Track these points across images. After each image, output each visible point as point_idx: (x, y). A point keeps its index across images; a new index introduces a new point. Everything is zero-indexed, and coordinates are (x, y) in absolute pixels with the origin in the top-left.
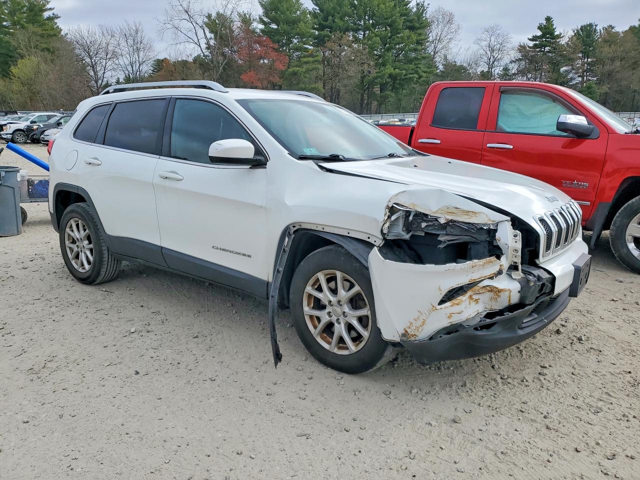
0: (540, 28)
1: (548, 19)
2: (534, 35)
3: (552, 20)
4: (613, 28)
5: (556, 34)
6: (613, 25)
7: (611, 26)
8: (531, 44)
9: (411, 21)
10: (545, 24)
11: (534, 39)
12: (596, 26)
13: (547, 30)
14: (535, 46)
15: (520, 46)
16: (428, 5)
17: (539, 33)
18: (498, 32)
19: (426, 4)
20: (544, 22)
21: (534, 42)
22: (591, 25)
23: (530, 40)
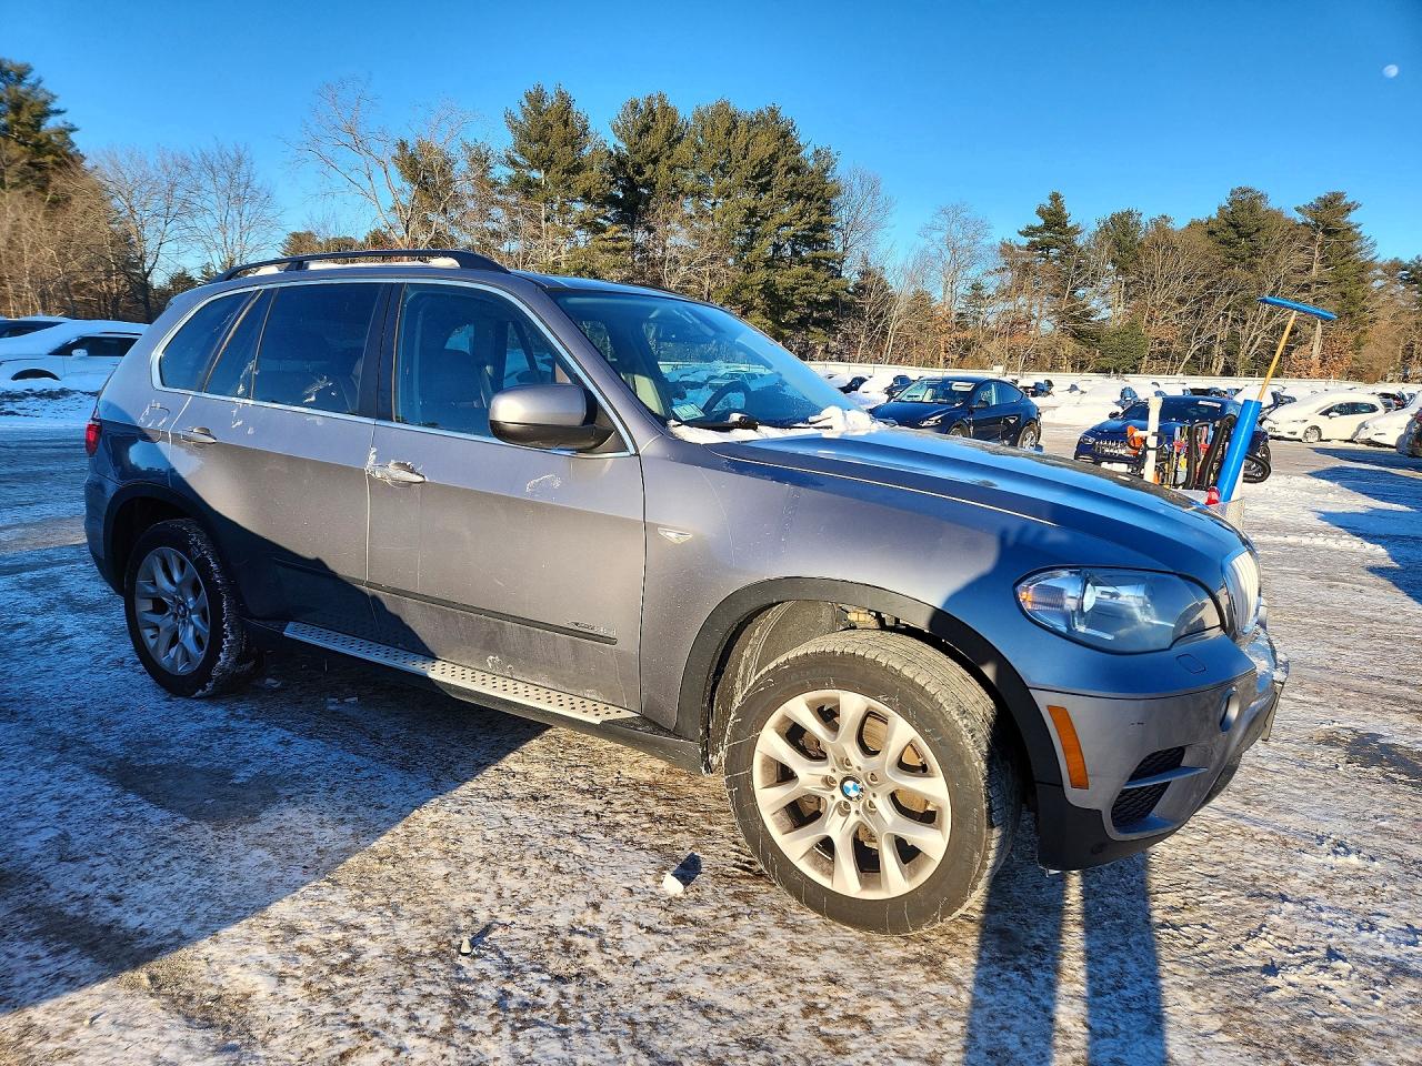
0: (1040, 212)
1: (1055, 197)
2: (1030, 225)
3: (1062, 198)
4: (1168, 221)
5: (1069, 225)
6: (1168, 216)
7: (1165, 217)
8: (1025, 241)
10: (1049, 206)
11: (1030, 232)
12: (1139, 215)
13: (1054, 219)
14: (1032, 246)
15: (1004, 244)
17: (1039, 222)
18: (966, 214)
20: (1048, 203)
21: (1030, 239)
22: (1130, 214)
23: (1020, 233)
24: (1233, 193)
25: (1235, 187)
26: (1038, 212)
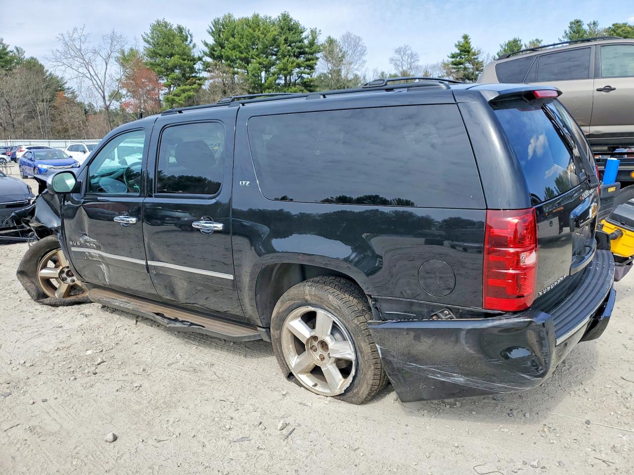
0: (459, 46)
1: (465, 37)
2: (453, 52)
3: (469, 38)
4: (539, 42)
5: (473, 50)
6: (540, 39)
8: (450, 61)
9: (301, 48)
10: (463, 42)
11: (453, 56)
12: (520, 41)
13: (465, 50)
15: (444, 63)
16: (320, 31)
17: (458, 51)
19: (318, 30)
20: (462, 40)
21: (454, 59)
22: (516, 41)
23: (448, 57)
24: (571, 23)
25: (573, 20)
26: (456, 46)
